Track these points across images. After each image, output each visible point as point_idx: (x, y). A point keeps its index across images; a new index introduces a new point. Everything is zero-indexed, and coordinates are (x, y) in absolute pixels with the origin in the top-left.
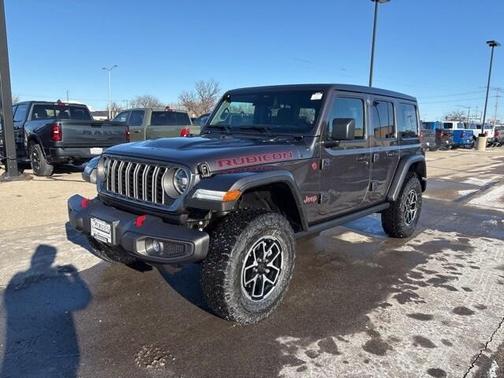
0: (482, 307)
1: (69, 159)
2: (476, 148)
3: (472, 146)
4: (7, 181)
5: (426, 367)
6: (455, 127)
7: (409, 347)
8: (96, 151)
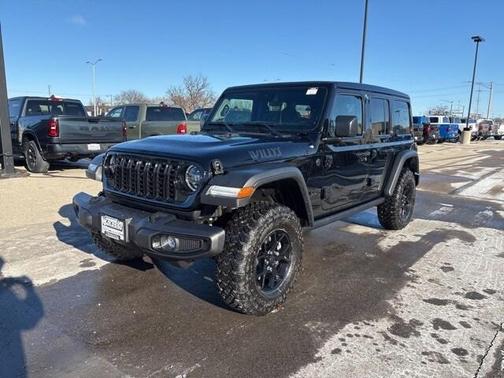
0: (491, 292)
1: (66, 156)
2: (462, 142)
3: (457, 140)
4: (4, 178)
5: (449, 347)
6: (441, 122)
7: (431, 330)
8: (94, 147)
